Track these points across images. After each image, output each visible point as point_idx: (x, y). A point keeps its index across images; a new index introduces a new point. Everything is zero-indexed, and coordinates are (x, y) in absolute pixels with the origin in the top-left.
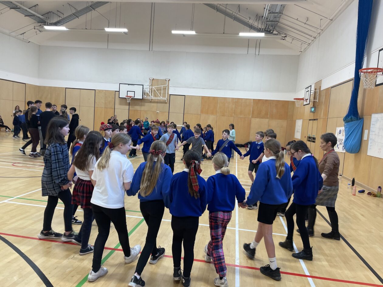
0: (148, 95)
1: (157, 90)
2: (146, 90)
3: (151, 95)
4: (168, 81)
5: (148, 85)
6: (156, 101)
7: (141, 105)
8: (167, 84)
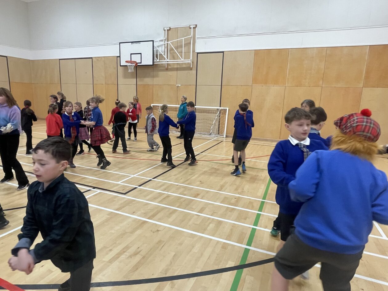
0: (162, 57)
1: (177, 48)
2: (159, 49)
3: (166, 58)
4: (194, 28)
6: (176, 66)
7: (153, 77)
8: (192, 35)
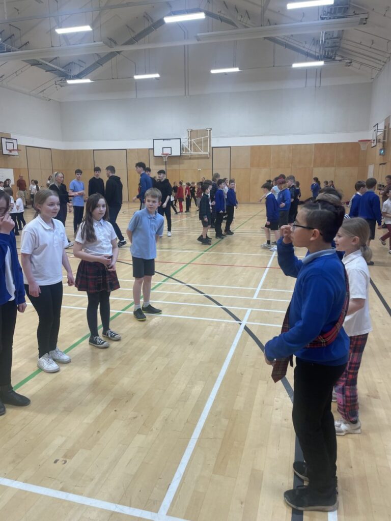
0: (187, 150)
1: (197, 143)
2: (184, 144)
3: (190, 151)
4: (210, 131)
5: (186, 138)
6: (197, 156)
7: (180, 164)
8: (208, 135)
